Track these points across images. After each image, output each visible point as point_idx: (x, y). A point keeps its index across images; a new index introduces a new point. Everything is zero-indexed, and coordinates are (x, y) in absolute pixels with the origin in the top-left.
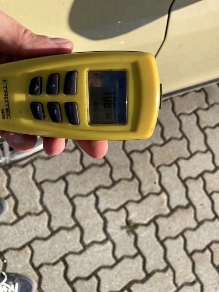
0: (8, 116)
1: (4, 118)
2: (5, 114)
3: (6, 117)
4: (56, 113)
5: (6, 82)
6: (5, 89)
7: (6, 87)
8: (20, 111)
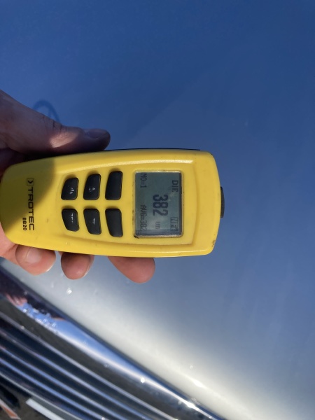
0: (32, 226)
1: (25, 229)
2: (28, 224)
3: (28, 227)
4: (94, 222)
5: (32, 184)
6: (30, 192)
7: (32, 190)
8: (48, 220)
